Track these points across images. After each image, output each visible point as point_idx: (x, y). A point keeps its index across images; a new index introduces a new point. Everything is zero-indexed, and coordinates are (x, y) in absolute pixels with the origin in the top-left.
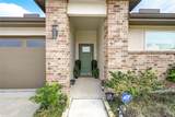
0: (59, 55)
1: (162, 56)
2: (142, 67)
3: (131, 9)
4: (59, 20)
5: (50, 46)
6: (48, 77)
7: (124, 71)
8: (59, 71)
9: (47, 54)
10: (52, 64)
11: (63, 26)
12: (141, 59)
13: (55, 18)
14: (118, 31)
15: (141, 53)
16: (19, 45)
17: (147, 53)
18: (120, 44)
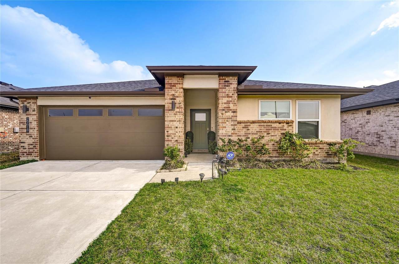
0: (176, 124)
1: (274, 125)
2: (256, 136)
3: (239, 83)
4: (177, 94)
5: (169, 116)
6: (166, 143)
7: (235, 138)
8: (176, 138)
9: (166, 123)
10: (170, 132)
11: (180, 100)
12: (254, 128)
13: (173, 93)
14: (228, 102)
15: (254, 122)
16: (130, 114)
17: (259, 122)
18: (230, 114)
